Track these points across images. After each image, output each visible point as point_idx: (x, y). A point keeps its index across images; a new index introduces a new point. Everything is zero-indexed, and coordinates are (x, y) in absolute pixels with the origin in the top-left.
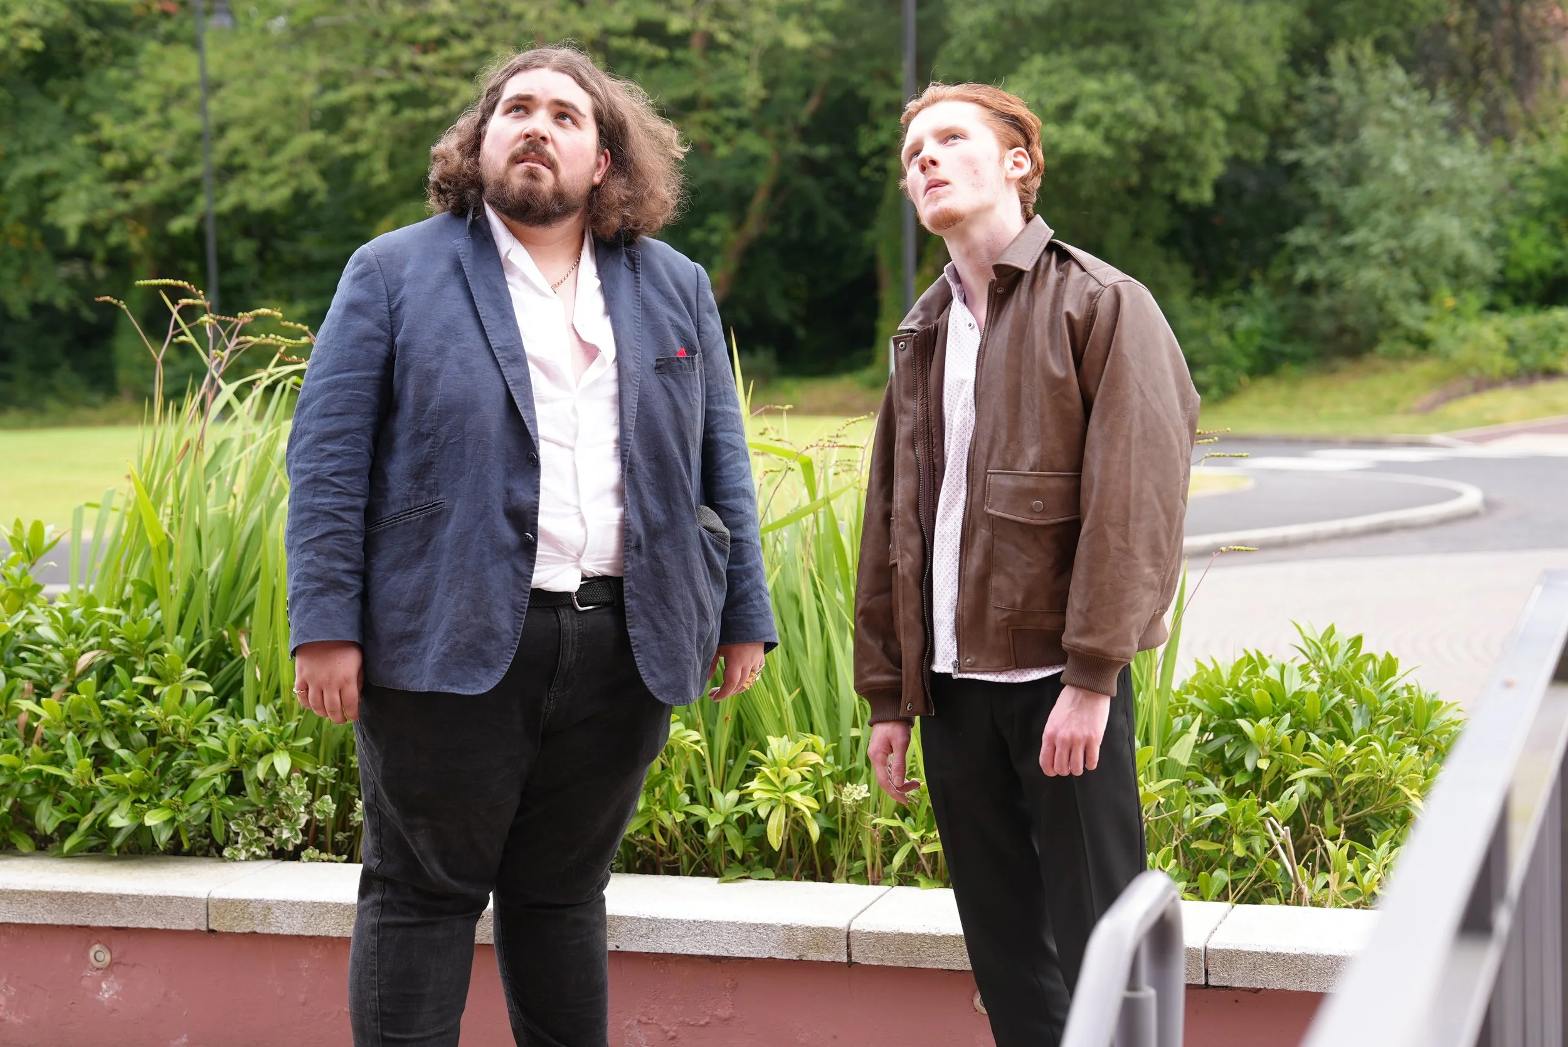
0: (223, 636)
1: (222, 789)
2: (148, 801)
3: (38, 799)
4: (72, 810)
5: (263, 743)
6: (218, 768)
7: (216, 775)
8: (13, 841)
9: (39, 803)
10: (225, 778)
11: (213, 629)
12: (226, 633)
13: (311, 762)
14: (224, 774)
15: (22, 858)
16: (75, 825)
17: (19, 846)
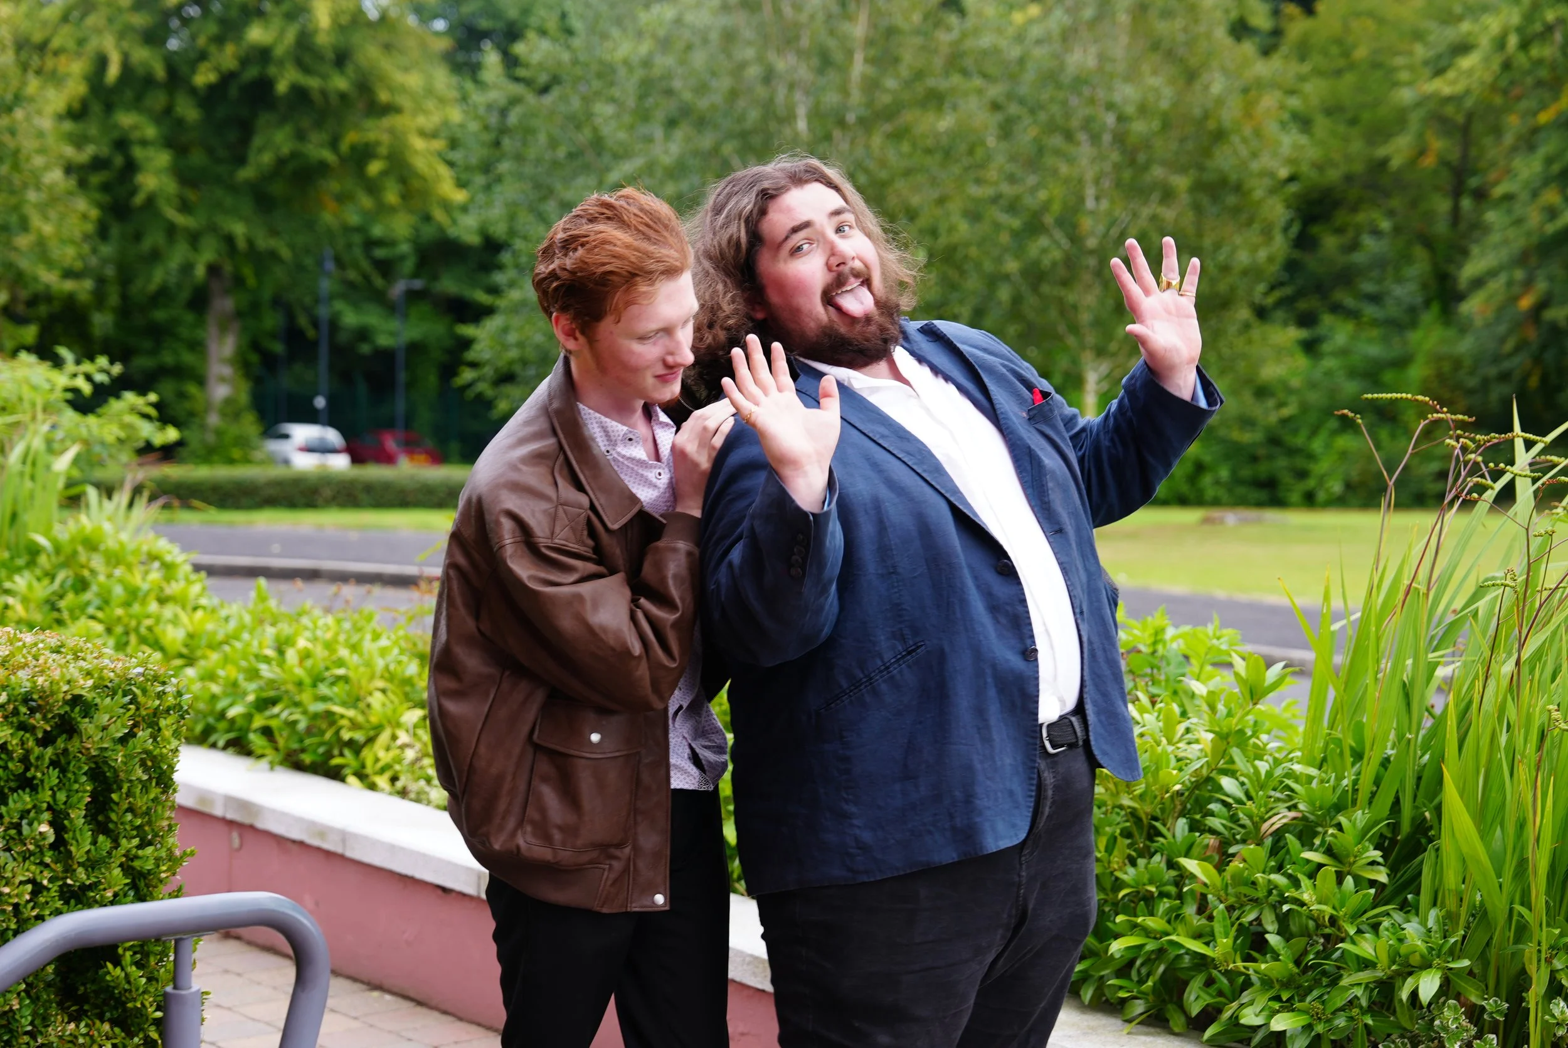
0: (1425, 818)
1: (1364, 1002)
2: (1288, 1000)
3: (1193, 973)
4: (1221, 993)
5: (1422, 956)
6: (1365, 976)
7: (1360, 984)
8: (1168, 1016)
9: (1193, 977)
10: (1372, 990)
11: (1416, 808)
12: (1427, 814)
13: (1477, 989)
14: (1371, 986)
15: (1172, 1037)
16: (1219, 1011)
17: (1171, 1023)
